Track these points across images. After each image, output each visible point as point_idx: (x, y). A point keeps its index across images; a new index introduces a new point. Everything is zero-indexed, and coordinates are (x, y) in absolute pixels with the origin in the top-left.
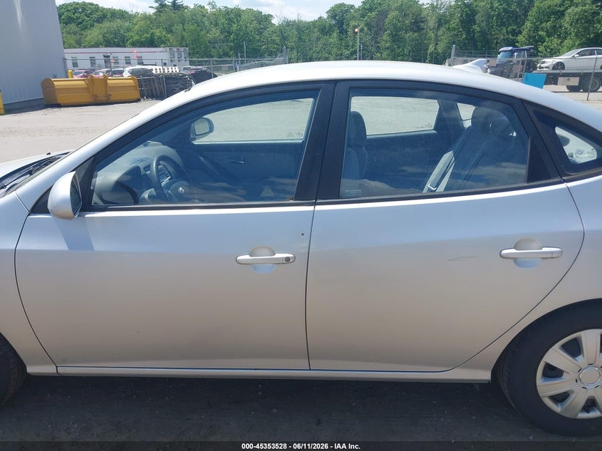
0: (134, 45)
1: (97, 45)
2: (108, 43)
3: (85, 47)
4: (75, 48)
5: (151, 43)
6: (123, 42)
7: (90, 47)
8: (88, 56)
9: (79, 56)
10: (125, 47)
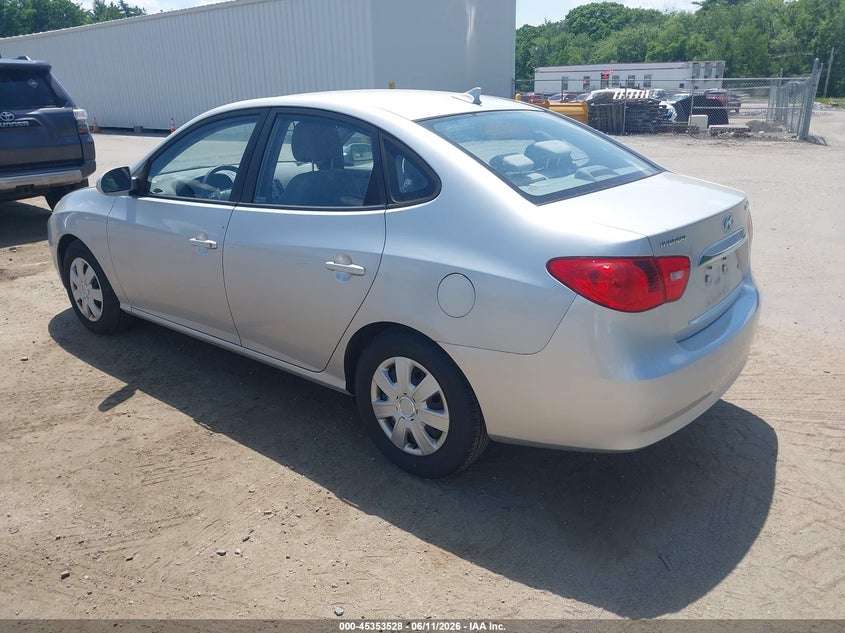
0: (654, 59)
1: (607, 60)
2: (623, 58)
3: (592, 63)
4: (580, 64)
5: (679, 55)
6: (644, 54)
7: (598, 63)
8: (582, 75)
9: (571, 76)
10: (643, 61)
